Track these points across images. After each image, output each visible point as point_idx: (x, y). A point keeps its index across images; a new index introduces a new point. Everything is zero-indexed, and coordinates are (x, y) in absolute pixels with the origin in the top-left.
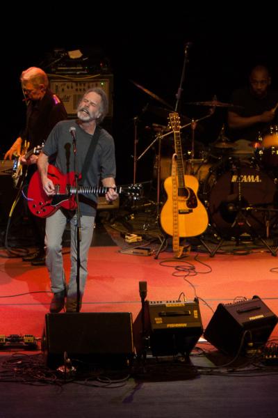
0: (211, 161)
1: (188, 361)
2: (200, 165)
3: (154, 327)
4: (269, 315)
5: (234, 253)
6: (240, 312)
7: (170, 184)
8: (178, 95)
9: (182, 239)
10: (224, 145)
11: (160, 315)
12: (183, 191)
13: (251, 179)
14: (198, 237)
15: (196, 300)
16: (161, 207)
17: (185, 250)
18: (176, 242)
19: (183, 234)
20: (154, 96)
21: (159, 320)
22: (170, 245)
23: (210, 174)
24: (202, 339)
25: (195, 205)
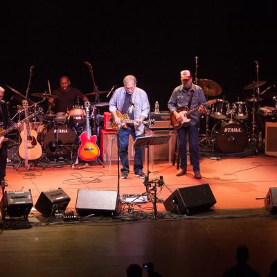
0: (44, 122)
1: (27, 220)
2: (39, 125)
3: (9, 204)
4: (66, 197)
5: (55, 167)
6: (52, 196)
7: (23, 134)
8: (27, 92)
9: (29, 161)
10: (50, 115)
11: (12, 198)
12: (30, 138)
13: (63, 131)
14: (38, 159)
15: (30, 190)
16: (19, 145)
17: (31, 166)
18: (26, 162)
19: (30, 159)
20: (16, 92)
21: (11, 200)
22: (24, 164)
23: (44, 129)
24: (33, 209)
25: (36, 144)
